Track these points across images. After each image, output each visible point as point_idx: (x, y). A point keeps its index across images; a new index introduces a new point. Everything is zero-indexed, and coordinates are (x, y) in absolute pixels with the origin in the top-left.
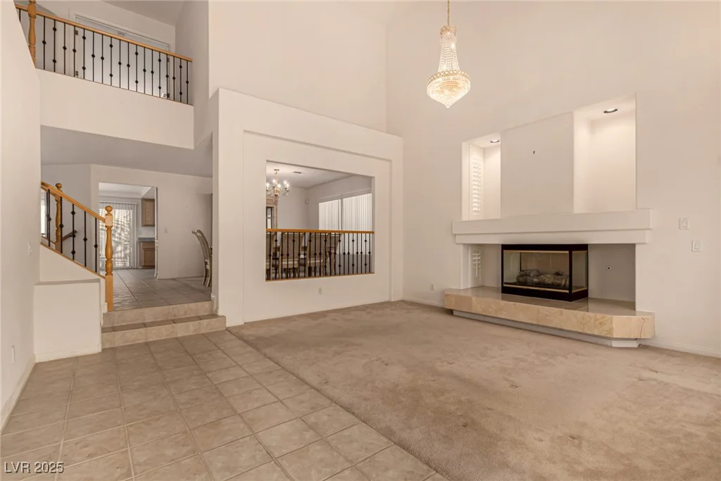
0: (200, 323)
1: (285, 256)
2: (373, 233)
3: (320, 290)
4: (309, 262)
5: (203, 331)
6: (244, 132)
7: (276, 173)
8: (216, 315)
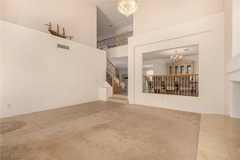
3: (162, 99)
5: (123, 103)
6: (135, 47)
7: (176, 53)
8: (127, 100)
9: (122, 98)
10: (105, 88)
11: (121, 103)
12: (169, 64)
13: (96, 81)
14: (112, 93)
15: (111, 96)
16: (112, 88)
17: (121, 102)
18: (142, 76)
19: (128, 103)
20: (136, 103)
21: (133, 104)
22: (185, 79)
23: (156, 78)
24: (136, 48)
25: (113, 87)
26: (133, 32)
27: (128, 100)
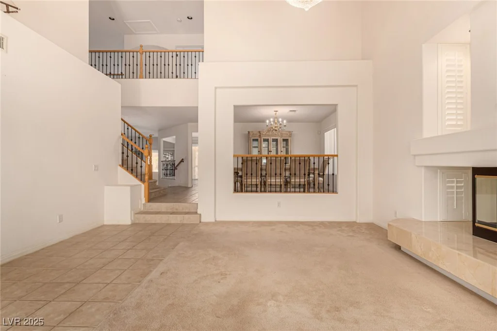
0: (183, 217)
1: (249, 175)
2: (337, 156)
4: (269, 180)
5: (185, 222)
6: (216, 88)
7: (276, 114)
8: (196, 213)
9: (177, 209)
10: (129, 188)
11: (179, 222)
12: (253, 134)
13: (96, 168)
14: (143, 201)
15: (141, 208)
16: (143, 186)
17: (181, 221)
18: (234, 156)
19: (200, 222)
20: (220, 218)
21: (213, 220)
22: (302, 164)
23: (249, 161)
24: (217, 90)
25: (146, 184)
26: (204, 53)
27: (199, 212)
